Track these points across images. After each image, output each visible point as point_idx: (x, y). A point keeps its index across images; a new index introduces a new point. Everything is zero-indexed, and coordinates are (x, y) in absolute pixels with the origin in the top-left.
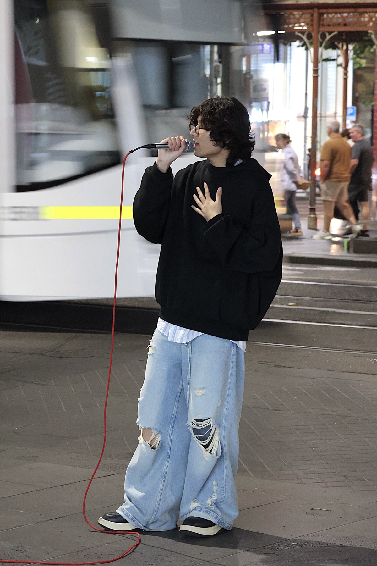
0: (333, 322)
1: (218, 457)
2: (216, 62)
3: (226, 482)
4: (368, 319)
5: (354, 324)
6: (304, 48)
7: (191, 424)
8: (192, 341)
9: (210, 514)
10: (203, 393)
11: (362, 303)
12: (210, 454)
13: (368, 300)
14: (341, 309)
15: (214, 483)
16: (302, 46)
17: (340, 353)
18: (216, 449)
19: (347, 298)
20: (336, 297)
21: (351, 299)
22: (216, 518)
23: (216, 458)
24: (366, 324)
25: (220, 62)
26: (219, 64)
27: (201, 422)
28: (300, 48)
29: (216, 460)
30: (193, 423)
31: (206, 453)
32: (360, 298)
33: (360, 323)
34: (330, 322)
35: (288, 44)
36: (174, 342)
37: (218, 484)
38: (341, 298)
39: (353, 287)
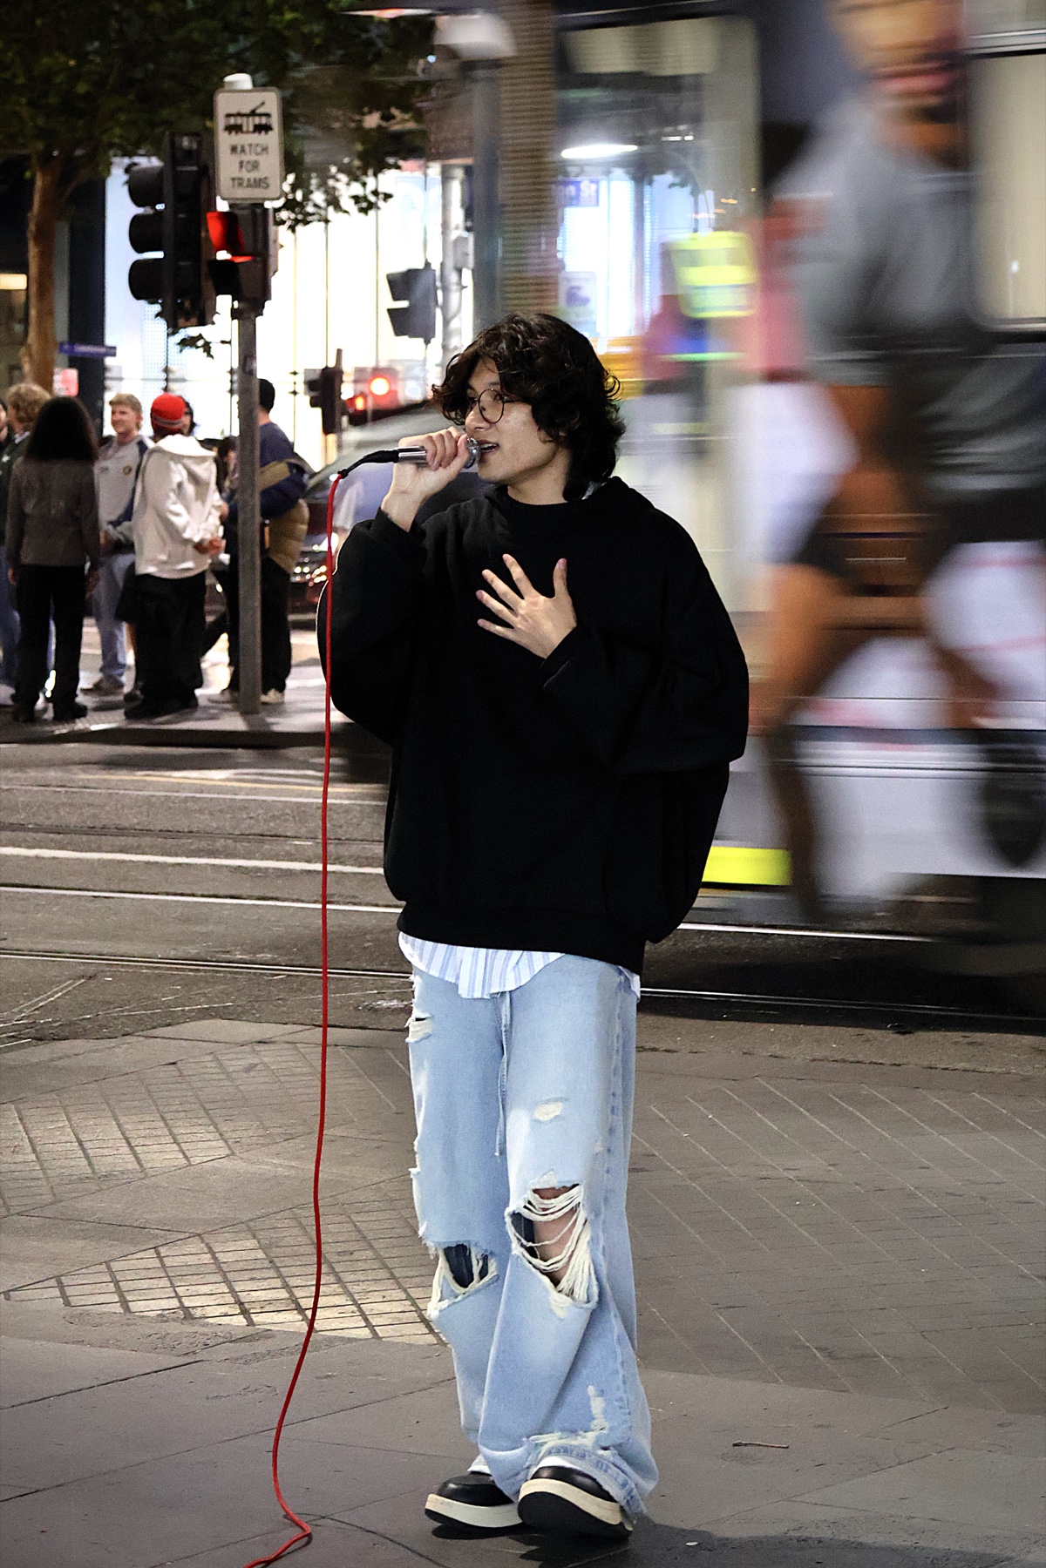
1: (593, 1304)
2: (457, 228)
3: (624, 1382)
6: (688, 189)
7: (525, 1207)
9: (609, 1471)
10: (558, 1113)
12: (569, 1299)
15: (591, 1390)
16: (683, 185)
18: (585, 1285)
22: (624, 1485)
23: (587, 1308)
25: (468, 229)
26: (466, 234)
27: (553, 1201)
28: (676, 190)
29: (586, 1316)
30: (530, 1203)
31: (557, 1300)
35: (646, 179)
37: (603, 1391)
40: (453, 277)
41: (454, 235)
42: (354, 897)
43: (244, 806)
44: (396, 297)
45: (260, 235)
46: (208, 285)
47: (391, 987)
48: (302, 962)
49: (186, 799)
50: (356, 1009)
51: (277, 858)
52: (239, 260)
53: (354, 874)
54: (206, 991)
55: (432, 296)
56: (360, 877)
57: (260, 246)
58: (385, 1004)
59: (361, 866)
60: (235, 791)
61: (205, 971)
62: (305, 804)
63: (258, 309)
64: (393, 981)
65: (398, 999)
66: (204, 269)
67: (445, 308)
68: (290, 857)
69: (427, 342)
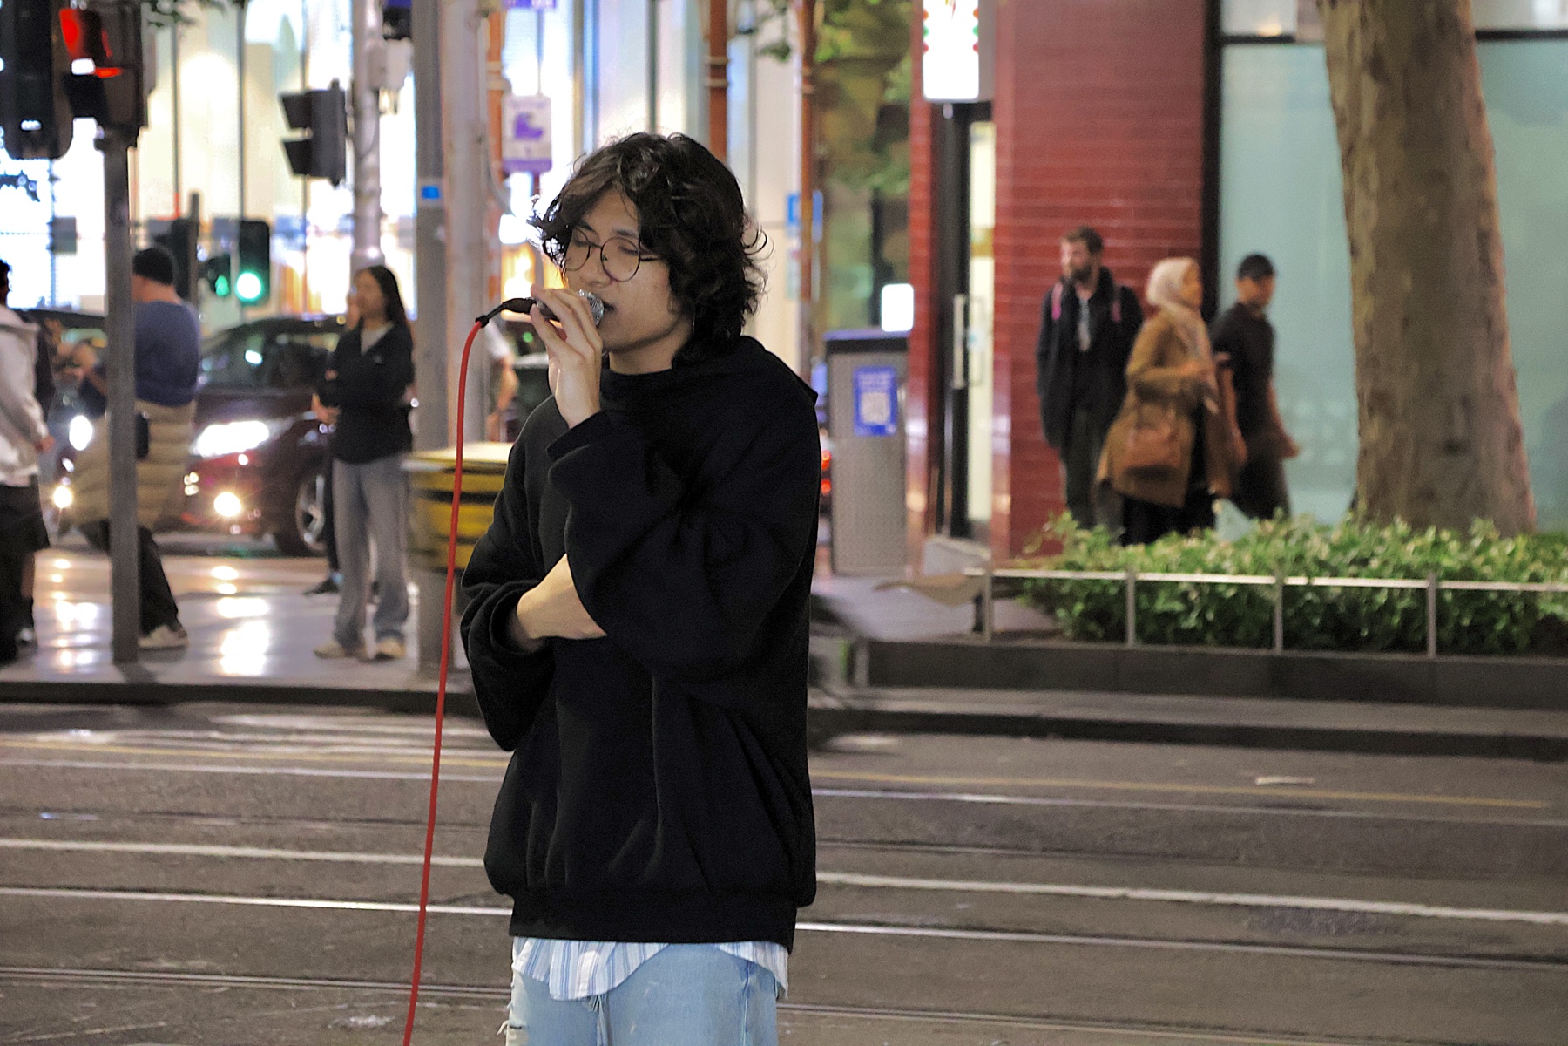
0: (846, 916)
4: (960, 906)
5: (918, 923)
8: (608, 992)
11: (927, 852)
13: (946, 842)
14: (864, 872)
17: (887, 1020)
19: (877, 838)
20: (839, 836)
21: (891, 838)
24: (955, 922)
32: (918, 837)
33: (935, 921)
34: (832, 917)
36: (570, 997)
38: (856, 838)
39: (892, 799)
40: (367, 99)
41: (369, 44)
42: (300, 889)
43: (141, 778)
44: (293, 124)
45: (131, 38)
46: (62, 105)
47: (366, 999)
48: (247, 971)
49: (64, 770)
50: (324, 1027)
51: (194, 840)
52: (105, 73)
53: (296, 860)
54: (130, 1008)
55: (340, 125)
56: (305, 864)
57: (131, 54)
58: (361, 1021)
59: (302, 849)
60: (124, 759)
61: (124, 984)
62: (221, 775)
63: (130, 138)
64: (368, 993)
65: (376, 1015)
66: (57, 84)
67: (357, 141)
68: (210, 839)
69: (335, 183)
